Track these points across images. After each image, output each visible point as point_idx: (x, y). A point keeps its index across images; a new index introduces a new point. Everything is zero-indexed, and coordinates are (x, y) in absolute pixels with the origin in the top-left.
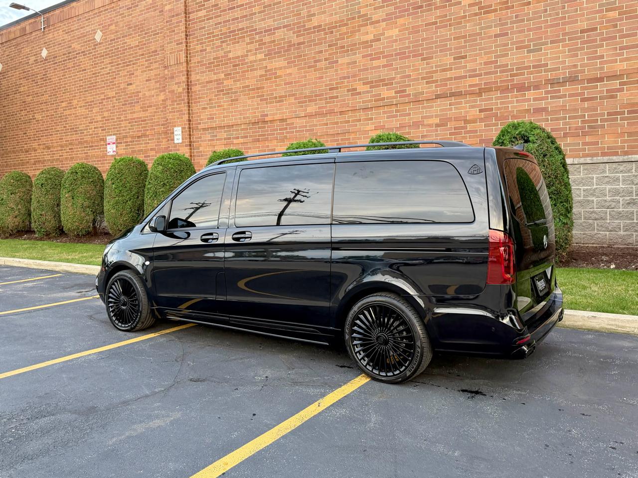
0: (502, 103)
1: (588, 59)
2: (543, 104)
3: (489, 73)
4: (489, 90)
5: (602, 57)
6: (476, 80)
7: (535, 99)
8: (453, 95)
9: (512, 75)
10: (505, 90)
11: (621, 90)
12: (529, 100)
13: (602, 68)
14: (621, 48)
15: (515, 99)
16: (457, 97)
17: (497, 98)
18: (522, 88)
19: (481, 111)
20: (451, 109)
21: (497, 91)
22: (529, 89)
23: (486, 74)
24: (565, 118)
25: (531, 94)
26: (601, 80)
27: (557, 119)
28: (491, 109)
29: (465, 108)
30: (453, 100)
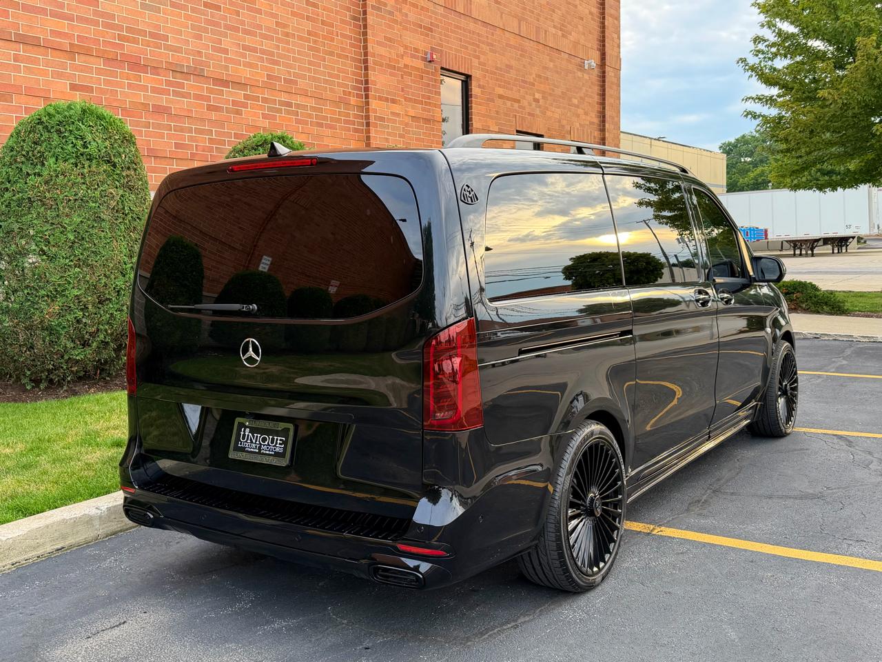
0: (107, 82)
1: (214, 49)
2: (163, 101)
3: (86, 21)
4: (87, 53)
5: (226, 51)
6: (64, 26)
7: (154, 90)
8: (22, 40)
9: (121, 38)
10: (111, 60)
11: (245, 105)
12: (145, 88)
13: (226, 68)
14: (245, 48)
15: (127, 81)
16: (30, 47)
17: (99, 71)
18: (136, 65)
19: (74, 87)
20: (17, 69)
21: (98, 59)
22: (144, 68)
23: (81, 19)
24: (190, 131)
25: (147, 79)
26: (225, 83)
27: (182, 130)
28: (90, 89)
29: (45, 73)
30: (22, 50)
